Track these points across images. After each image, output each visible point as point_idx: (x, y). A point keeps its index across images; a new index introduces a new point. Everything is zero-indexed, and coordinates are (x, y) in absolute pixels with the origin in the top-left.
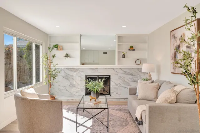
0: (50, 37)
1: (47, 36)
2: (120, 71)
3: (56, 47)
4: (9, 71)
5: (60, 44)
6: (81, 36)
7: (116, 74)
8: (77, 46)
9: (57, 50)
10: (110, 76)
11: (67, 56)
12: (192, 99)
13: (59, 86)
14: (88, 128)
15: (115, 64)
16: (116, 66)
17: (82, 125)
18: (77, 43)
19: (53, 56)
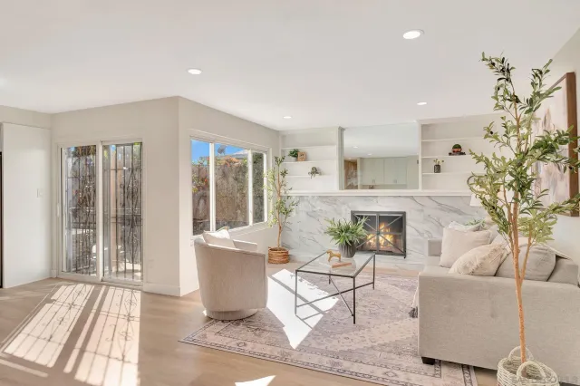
0: (284, 137)
1: (276, 135)
2: (428, 202)
3: (295, 154)
4: (202, 202)
5: (302, 149)
6: (342, 130)
7: (419, 210)
8: (334, 150)
9: (297, 160)
10: (404, 213)
11: (315, 171)
12: (536, 270)
13: (301, 231)
14: (320, 312)
15: (417, 188)
16: (420, 191)
17: (310, 303)
18: (332, 144)
19: (284, 174)
